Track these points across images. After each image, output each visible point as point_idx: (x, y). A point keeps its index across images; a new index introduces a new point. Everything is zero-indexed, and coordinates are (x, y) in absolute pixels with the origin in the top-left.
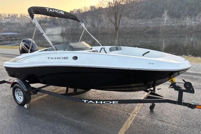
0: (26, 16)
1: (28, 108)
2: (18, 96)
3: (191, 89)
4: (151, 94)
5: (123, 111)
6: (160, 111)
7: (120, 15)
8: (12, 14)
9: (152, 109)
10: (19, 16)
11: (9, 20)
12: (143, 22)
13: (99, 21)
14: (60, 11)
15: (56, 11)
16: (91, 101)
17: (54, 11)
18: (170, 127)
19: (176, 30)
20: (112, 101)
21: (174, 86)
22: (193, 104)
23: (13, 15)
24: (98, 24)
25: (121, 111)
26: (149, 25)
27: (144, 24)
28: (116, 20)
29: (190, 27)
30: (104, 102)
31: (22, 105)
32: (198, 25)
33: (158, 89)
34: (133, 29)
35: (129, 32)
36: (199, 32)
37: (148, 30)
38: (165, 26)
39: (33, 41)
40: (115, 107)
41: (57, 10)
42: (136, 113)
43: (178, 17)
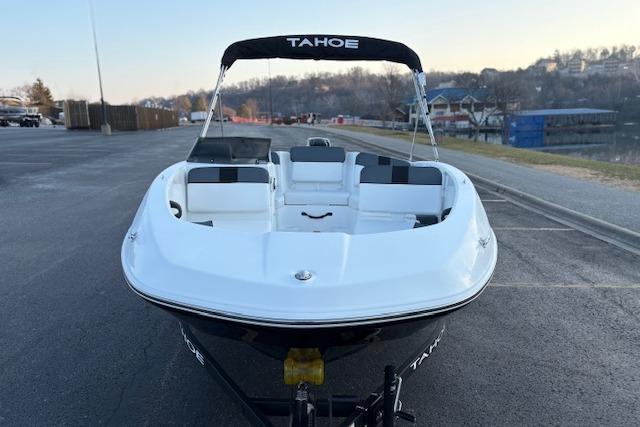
8: (614, 49)
10: (637, 53)
11: (600, 70)
14: (344, 38)
15: (325, 42)
17: (317, 42)
41: (330, 37)
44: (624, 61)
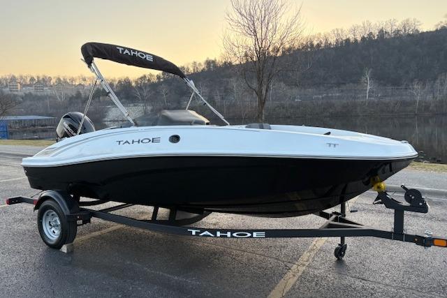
0: (68, 81)
1: (70, 252)
2: (49, 227)
3: (421, 204)
4: (336, 220)
5: (276, 261)
6: (358, 261)
7: (270, 75)
8: (38, 77)
9: (340, 257)
10: (53, 81)
11: (32, 90)
12: (320, 94)
13: (225, 92)
14: (146, 54)
15: (136, 53)
16: (206, 233)
17: (132, 53)
18: (380, 290)
19: (392, 112)
20: (251, 231)
21: (383, 198)
22: (426, 236)
23: (41, 79)
24: (223, 98)
25: (272, 260)
26: (333, 101)
27: (323, 98)
28: (261, 85)
29: (423, 104)
30: (235, 235)
31: (57, 246)
32: (441, 102)
33: (351, 212)
34: (298, 108)
35: (289, 114)
36: (443, 114)
37: (331, 111)
38: (369, 104)
39: (86, 117)
40: (259, 252)
41: (138, 52)
42: (304, 265)
43: (396, 83)
44: (47, 86)
